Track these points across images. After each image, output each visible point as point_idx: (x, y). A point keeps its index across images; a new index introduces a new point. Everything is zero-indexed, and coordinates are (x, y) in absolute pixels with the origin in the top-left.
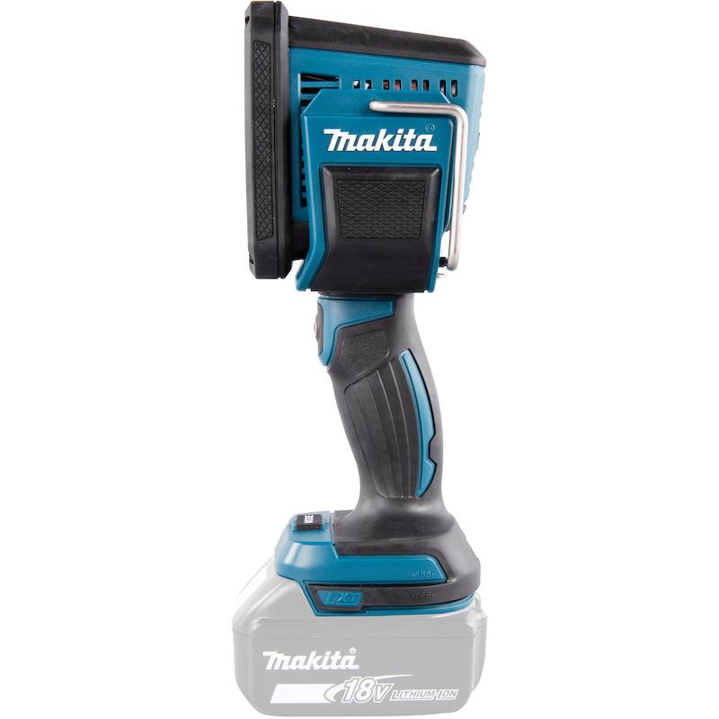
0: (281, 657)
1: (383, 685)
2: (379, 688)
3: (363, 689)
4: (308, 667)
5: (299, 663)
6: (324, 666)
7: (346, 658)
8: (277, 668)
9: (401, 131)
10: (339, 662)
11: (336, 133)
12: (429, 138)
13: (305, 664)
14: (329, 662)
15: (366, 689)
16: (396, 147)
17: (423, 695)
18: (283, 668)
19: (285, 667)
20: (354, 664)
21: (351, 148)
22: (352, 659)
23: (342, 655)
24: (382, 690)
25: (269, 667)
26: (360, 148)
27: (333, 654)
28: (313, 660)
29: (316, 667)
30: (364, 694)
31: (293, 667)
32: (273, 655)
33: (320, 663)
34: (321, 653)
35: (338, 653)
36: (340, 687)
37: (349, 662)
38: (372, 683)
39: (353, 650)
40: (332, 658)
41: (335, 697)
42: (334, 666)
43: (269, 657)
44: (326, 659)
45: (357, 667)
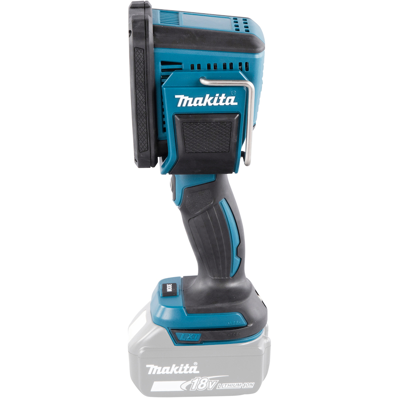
0: (156, 367)
1: (213, 381)
2: (211, 383)
3: (202, 383)
4: (171, 373)
5: (166, 370)
6: (180, 372)
7: (192, 367)
8: (154, 373)
9: (217, 95)
10: (188, 370)
11: (182, 97)
12: (233, 98)
13: (170, 371)
14: (183, 370)
15: (203, 383)
16: (215, 104)
17: (235, 386)
18: (157, 373)
19: (159, 373)
20: (197, 370)
21: (190, 105)
22: (196, 368)
23: (190, 366)
24: (212, 384)
25: (150, 373)
26: (195, 104)
27: (185, 365)
28: (174, 369)
29: (176, 372)
30: (202, 386)
31: (163, 372)
32: (152, 366)
33: (178, 370)
34: (178, 365)
35: (187, 365)
36: (189, 383)
37: (194, 369)
38: (206, 380)
39: (196, 363)
40: (184, 367)
41: (187, 388)
42: (185, 372)
43: (150, 368)
44: (181, 368)
45: (198, 372)
